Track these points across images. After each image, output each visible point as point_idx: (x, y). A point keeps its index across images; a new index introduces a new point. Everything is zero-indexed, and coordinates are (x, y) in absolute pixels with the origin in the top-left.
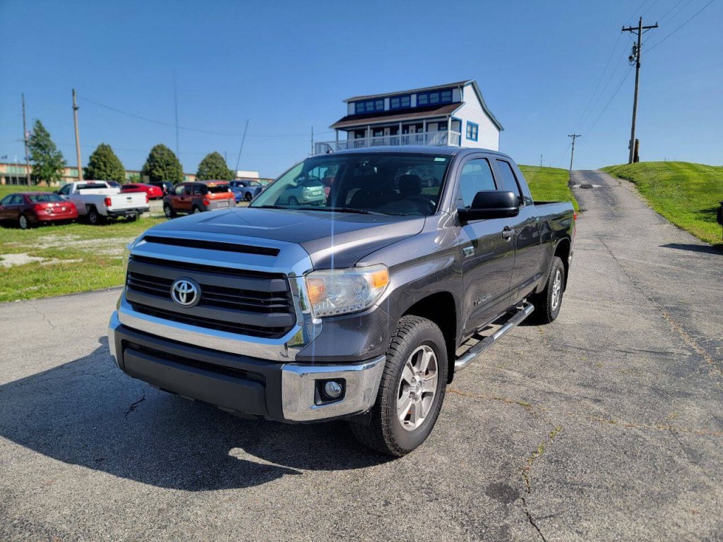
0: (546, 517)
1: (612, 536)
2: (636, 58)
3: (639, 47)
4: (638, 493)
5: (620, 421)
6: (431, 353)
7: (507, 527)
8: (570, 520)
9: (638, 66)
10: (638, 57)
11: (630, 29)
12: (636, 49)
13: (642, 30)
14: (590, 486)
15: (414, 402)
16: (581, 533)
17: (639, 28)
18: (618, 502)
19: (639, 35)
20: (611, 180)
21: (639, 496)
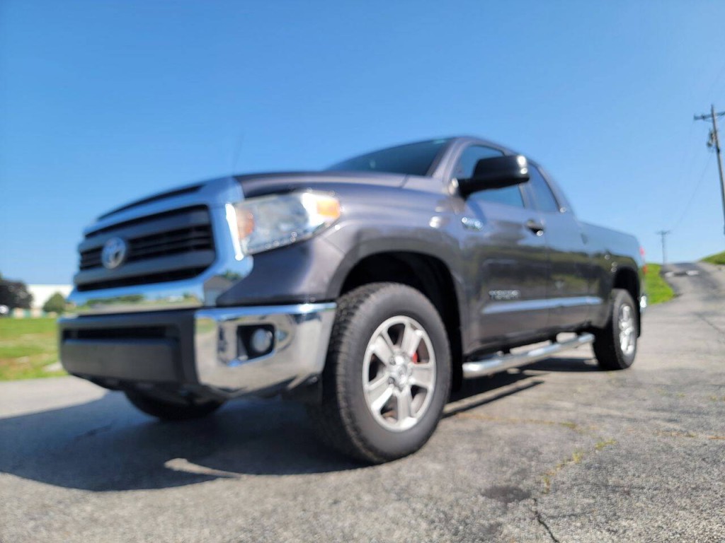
0: (564, 516)
1: (664, 535)
2: (714, 144)
3: (715, 132)
4: (716, 494)
5: (701, 435)
6: (421, 333)
7: (499, 525)
8: (601, 519)
9: (718, 151)
10: (717, 143)
11: (704, 117)
12: (713, 135)
13: (716, 117)
14: (643, 488)
15: (396, 392)
16: (616, 532)
17: (712, 116)
18: (685, 502)
19: (714, 121)
20: (710, 268)
21: (718, 496)
